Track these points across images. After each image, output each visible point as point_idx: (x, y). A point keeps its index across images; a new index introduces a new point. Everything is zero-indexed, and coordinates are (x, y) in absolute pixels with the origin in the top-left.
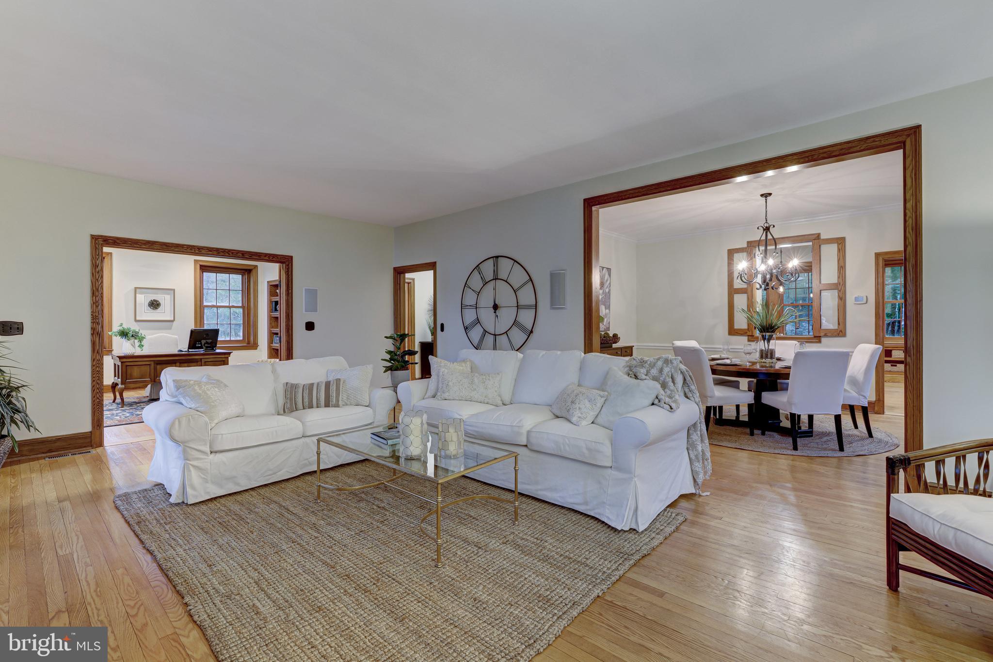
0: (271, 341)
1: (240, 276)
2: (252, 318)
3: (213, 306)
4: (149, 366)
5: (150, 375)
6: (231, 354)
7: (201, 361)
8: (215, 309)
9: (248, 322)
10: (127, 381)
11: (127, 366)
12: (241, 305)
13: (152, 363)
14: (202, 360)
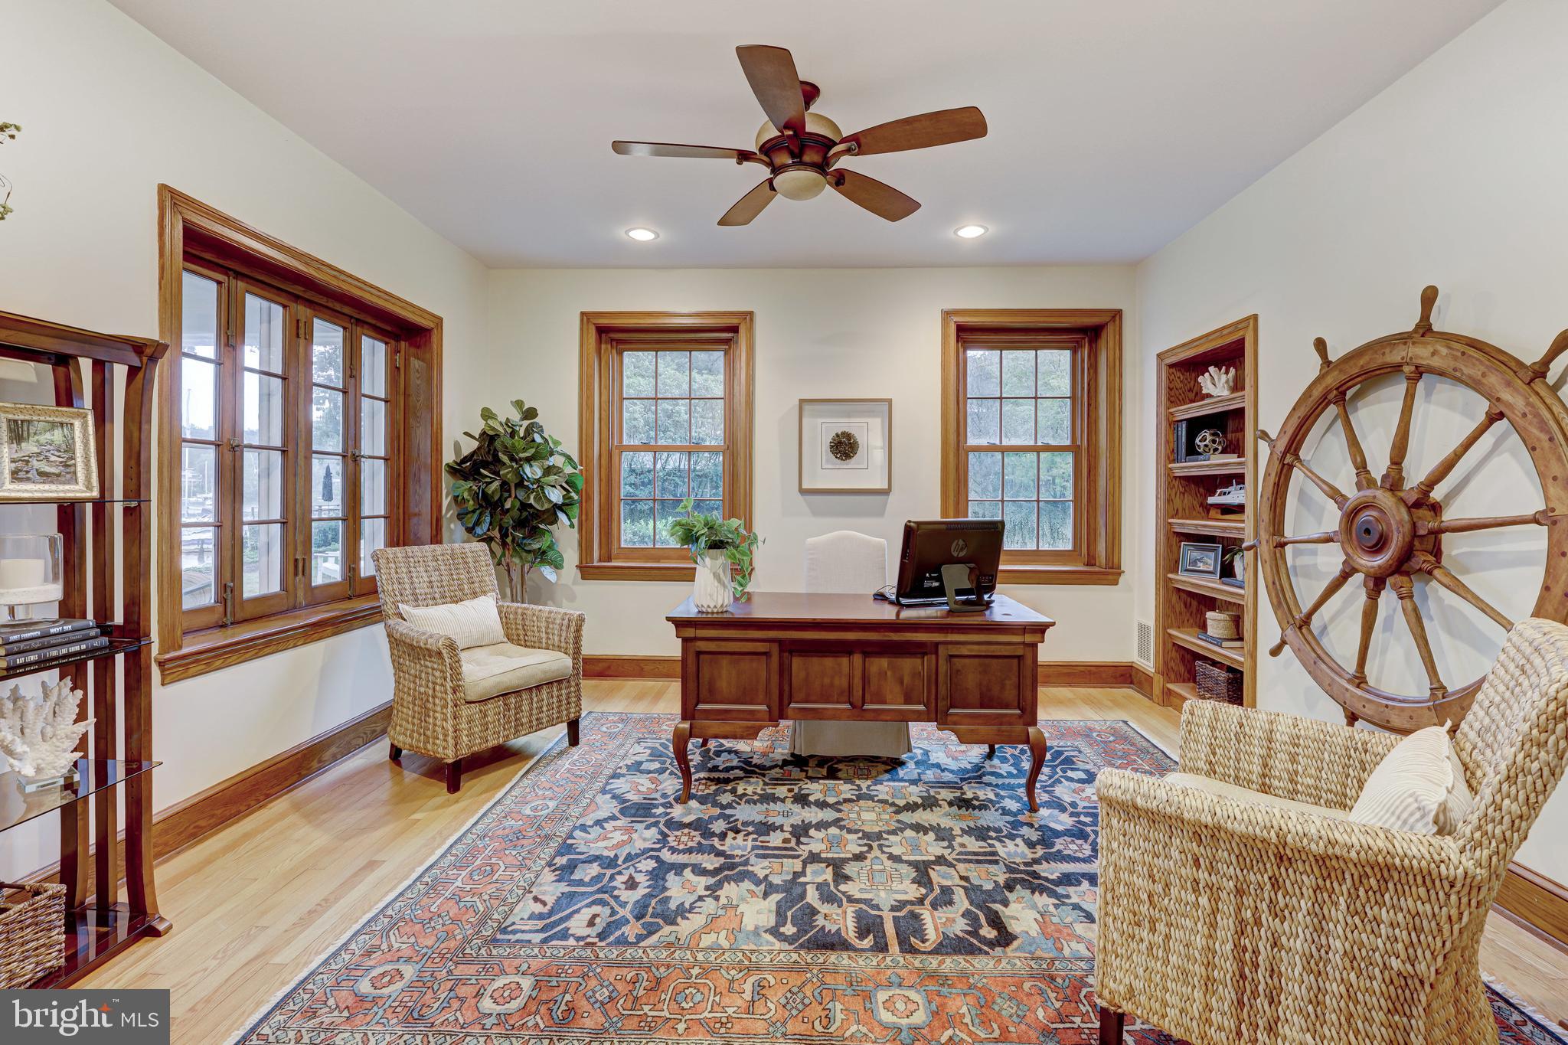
0: (1169, 563)
1: (1066, 355)
2: (1102, 483)
3: (991, 448)
4: (764, 657)
5: (767, 691)
6: (1049, 632)
7: (937, 653)
8: (998, 455)
9: (1089, 492)
10: (701, 706)
11: (699, 653)
12: (1068, 443)
13: (775, 649)
14: (941, 648)
